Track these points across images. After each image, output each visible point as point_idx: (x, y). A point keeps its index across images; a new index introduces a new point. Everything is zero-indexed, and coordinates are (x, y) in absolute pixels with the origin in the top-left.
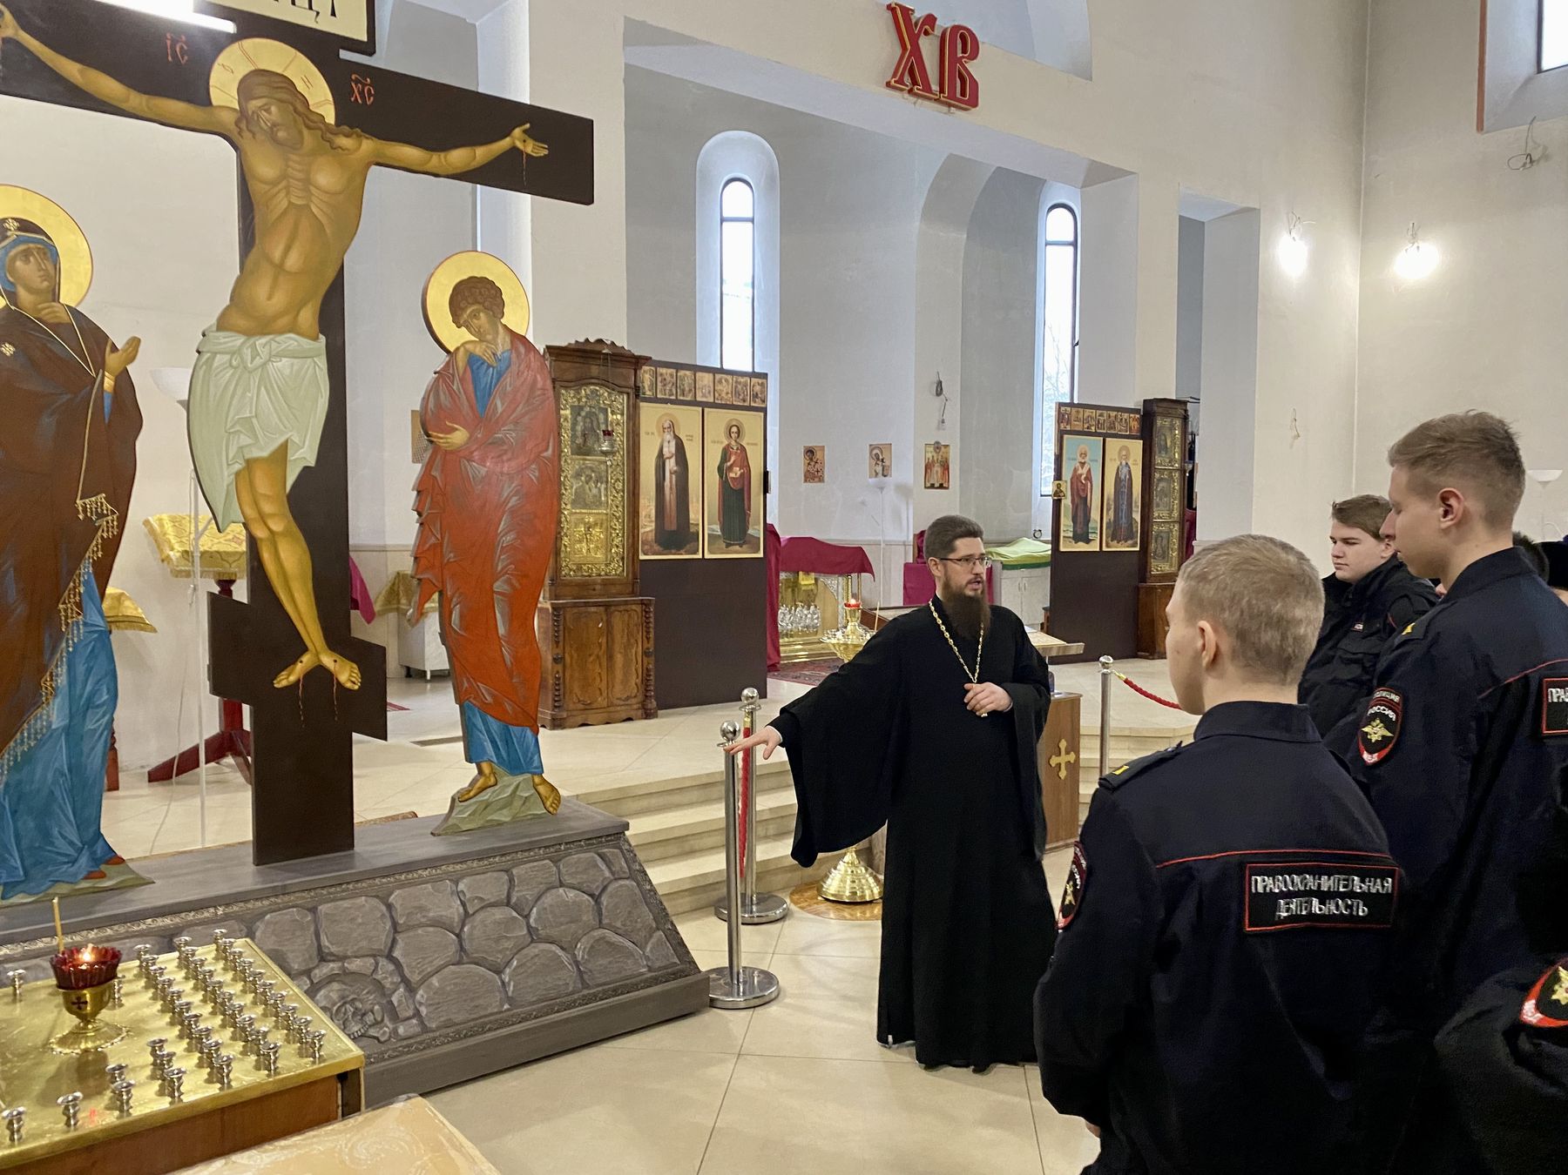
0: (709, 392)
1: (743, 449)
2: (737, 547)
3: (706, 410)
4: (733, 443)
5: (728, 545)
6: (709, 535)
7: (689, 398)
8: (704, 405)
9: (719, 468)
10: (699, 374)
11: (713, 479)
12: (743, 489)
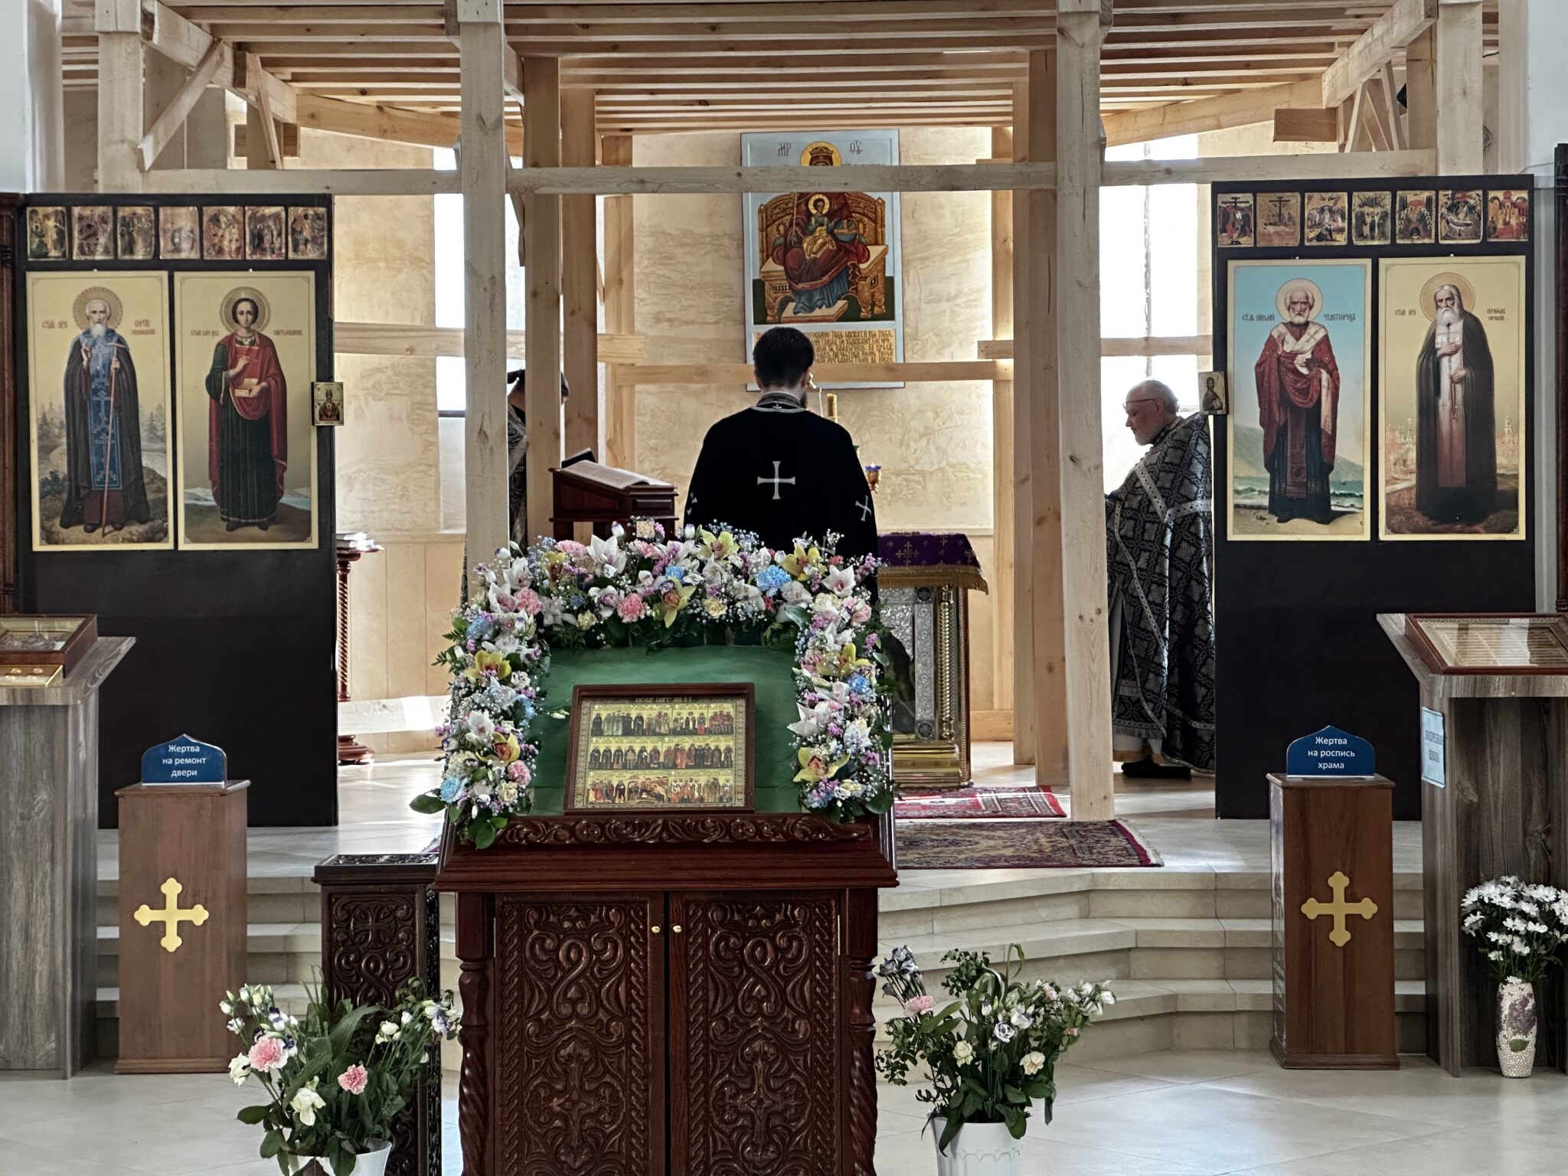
1: (267, 344)
2: (255, 531)
3: (178, 275)
4: (242, 332)
6: (187, 506)
9: (209, 379)
10: (163, 212)
11: (196, 403)
12: (266, 419)
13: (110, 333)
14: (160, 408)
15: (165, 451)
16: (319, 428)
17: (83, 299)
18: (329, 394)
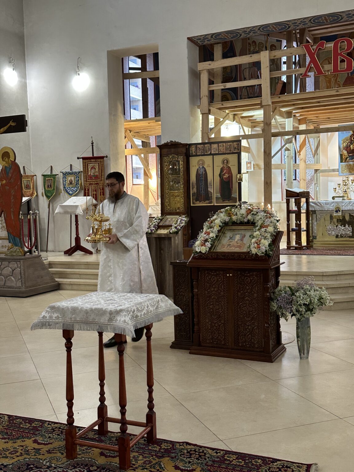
0: (216, 150)
1: (229, 168)
2: (227, 201)
3: (214, 156)
4: (225, 166)
5: (223, 201)
6: (216, 197)
7: (209, 153)
8: (213, 155)
9: (219, 174)
10: (212, 145)
11: (217, 179)
12: (229, 181)
13: (203, 167)
14: (211, 180)
15: (212, 188)
16: (239, 183)
17: (199, 161)
18: (240, 176)
